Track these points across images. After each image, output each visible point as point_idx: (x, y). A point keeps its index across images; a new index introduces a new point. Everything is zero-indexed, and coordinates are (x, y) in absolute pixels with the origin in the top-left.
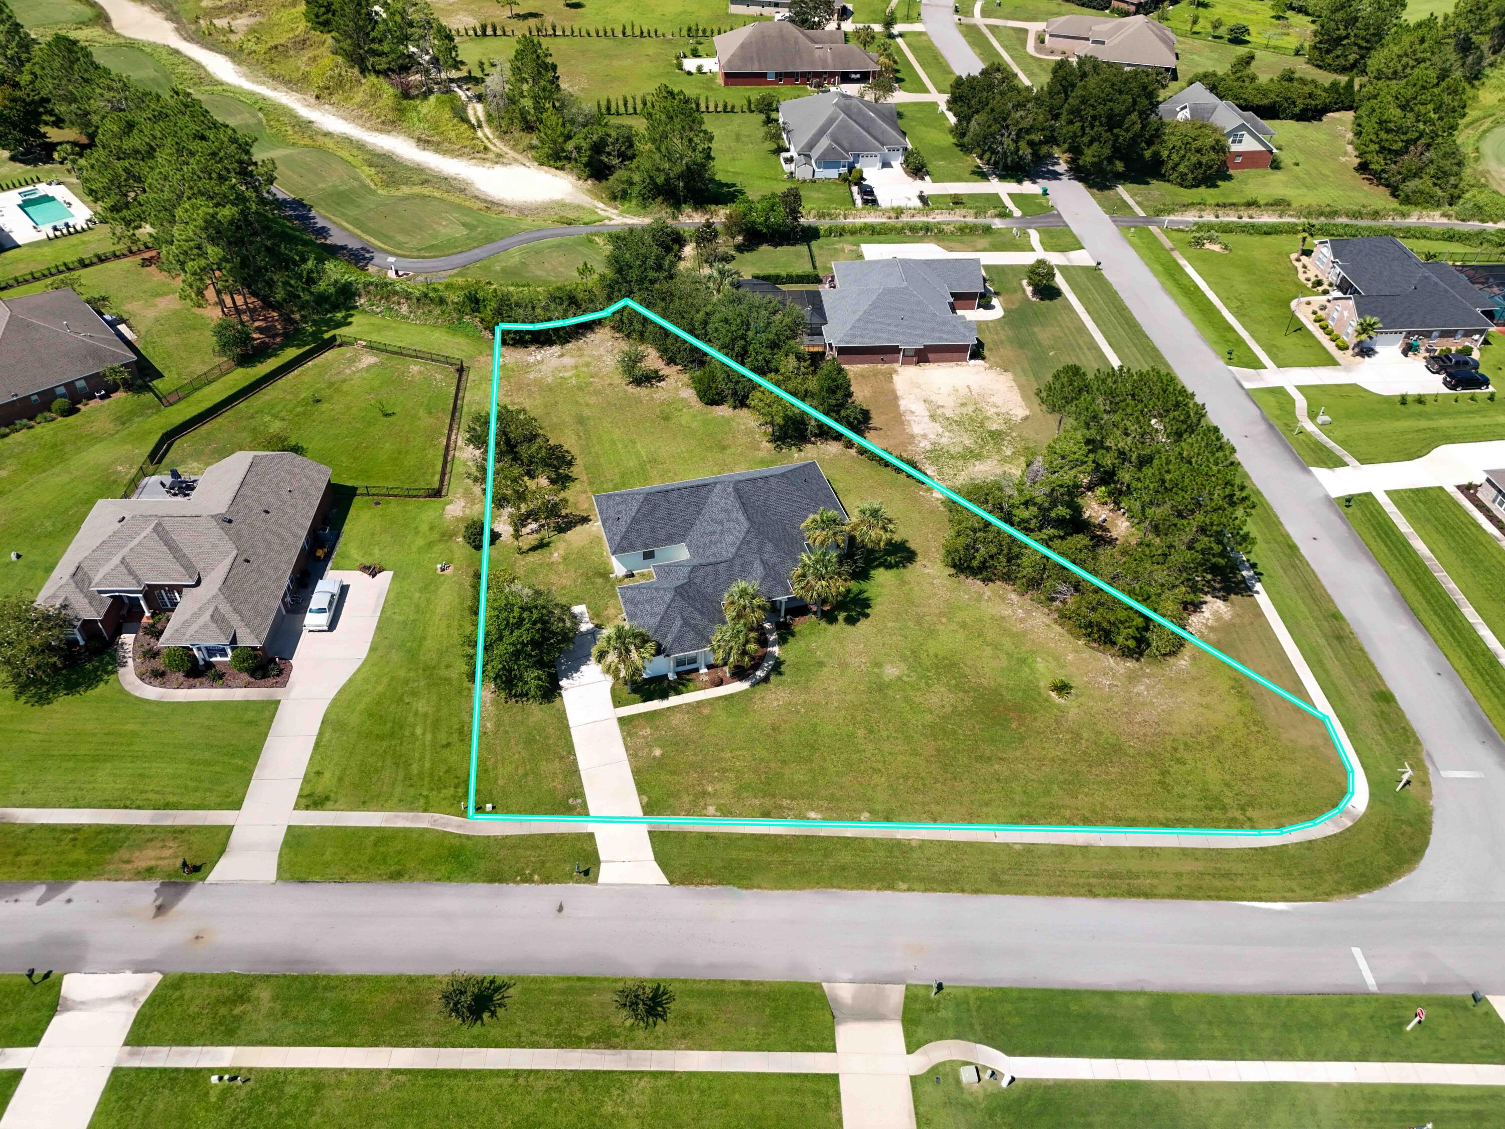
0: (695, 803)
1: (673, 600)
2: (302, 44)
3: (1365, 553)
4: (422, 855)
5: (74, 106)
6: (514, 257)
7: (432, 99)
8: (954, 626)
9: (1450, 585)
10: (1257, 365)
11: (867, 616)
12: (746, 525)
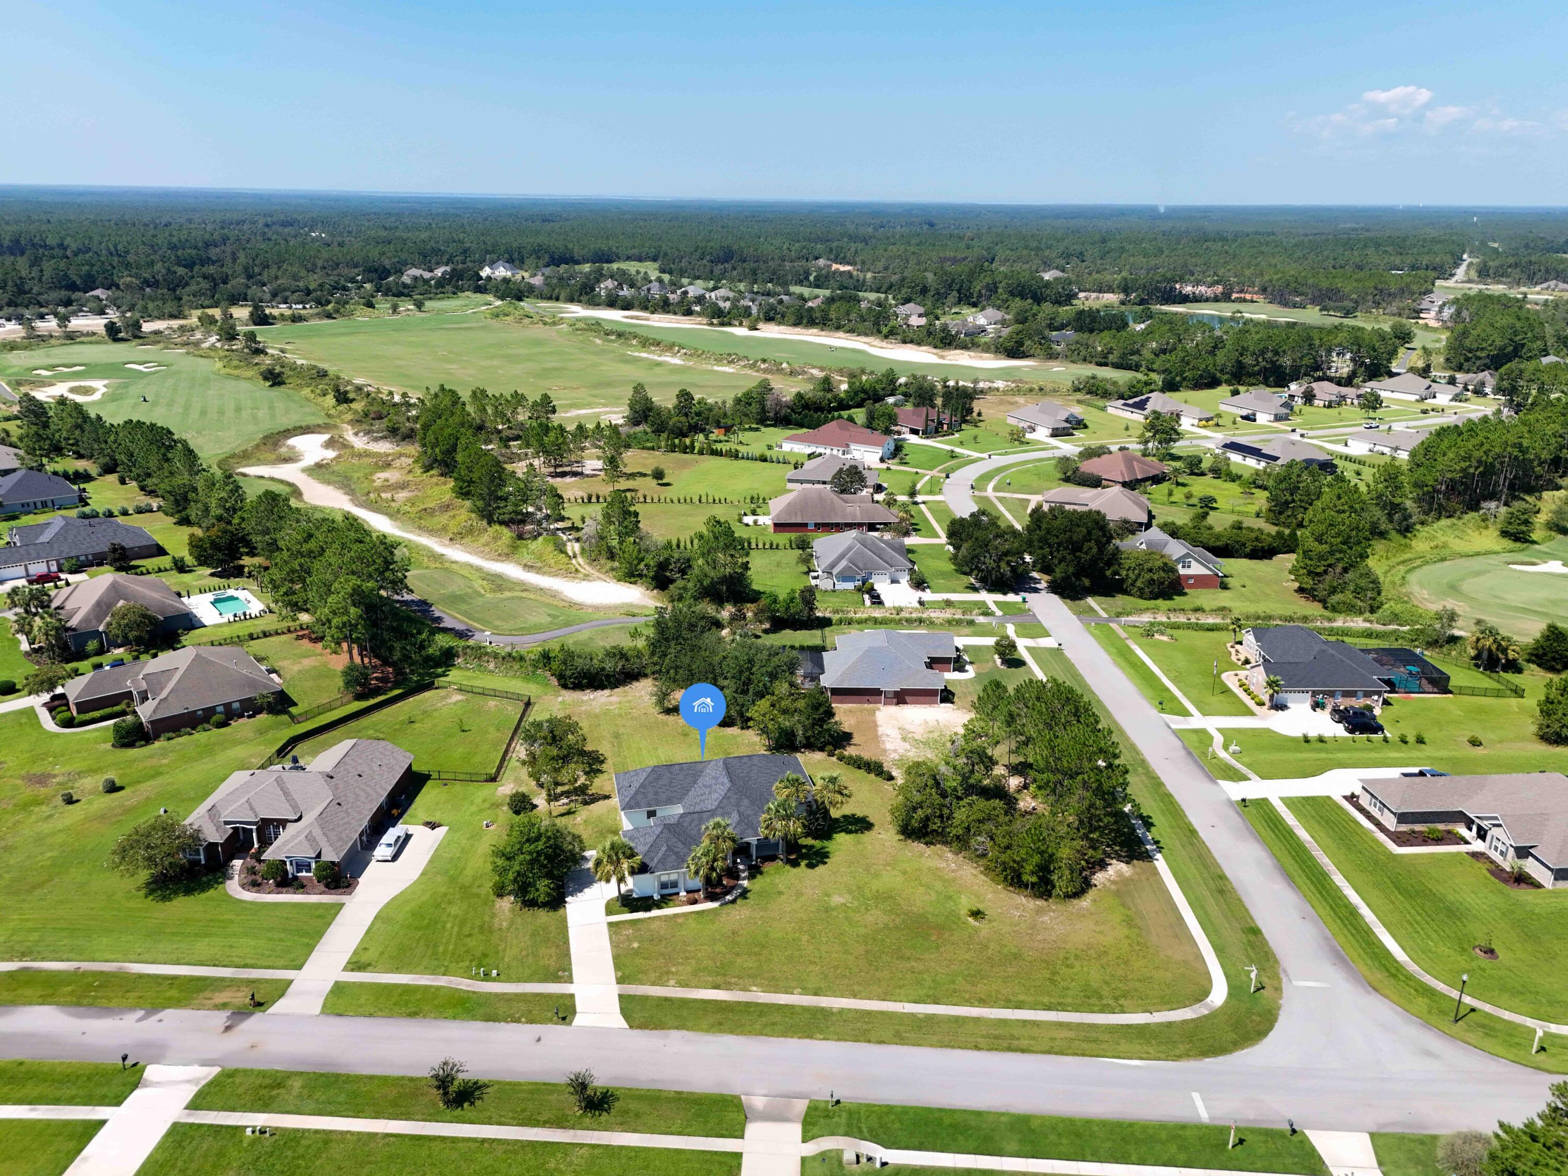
0: (660, 978)
1: (661, 832)
2: (446, 507)
3: (1255, 838)
4: (436, 1002)
5: (267, 537)
6: (584, 635)
7: (540, 539)
8: (896, 872)
9: (1325, 861)
10: (1186, 713)
11: (825, 863)
12: (728, 785)
